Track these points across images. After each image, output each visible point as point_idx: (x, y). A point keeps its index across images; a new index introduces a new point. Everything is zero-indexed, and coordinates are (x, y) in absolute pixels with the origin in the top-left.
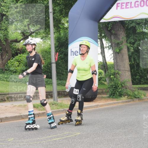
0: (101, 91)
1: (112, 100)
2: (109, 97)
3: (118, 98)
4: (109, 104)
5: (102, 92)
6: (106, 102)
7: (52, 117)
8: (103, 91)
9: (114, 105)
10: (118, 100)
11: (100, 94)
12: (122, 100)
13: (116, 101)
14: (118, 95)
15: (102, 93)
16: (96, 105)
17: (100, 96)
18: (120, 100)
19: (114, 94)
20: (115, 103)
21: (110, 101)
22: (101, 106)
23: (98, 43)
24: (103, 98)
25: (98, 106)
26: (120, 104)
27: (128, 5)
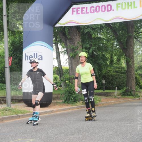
0: (56, 96)
1: (67, 106)
2: (64, 103)
3: (73, 103)
4: (64, 109)
6: (61, 107)
7: (38, 116)
8: (58, 96)
9: (69, 110)
10: (73, 106)
11: (55, 99)
12: (77, 105)
13: (72, 107)
14: (73, 100)
15: (58, 98)
16: (50, 111)
17: (55, 101)
18: (75, 106)
19: (69, 99)
20: (70, 109)
21: (65, 107)
22: (56, 111)
23: (53, 48)
24: (58, 103)
25: (53, 112)
26: (75, 110)
27: (84, 10)
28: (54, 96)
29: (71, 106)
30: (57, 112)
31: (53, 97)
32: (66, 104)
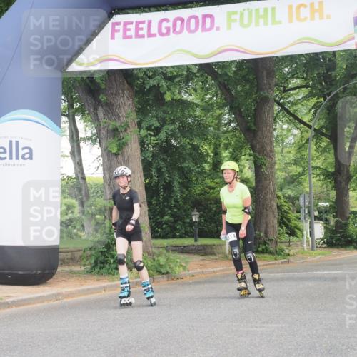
0: (69, 255)
1: (98, 280)
2: (91, 273)
3: (114, 275)
4: (88, 290)
5: (71, 259)
6: (82, 285)
8: (74, 255)
9: (103, 293)
10: (113, 281)
11: (64, 262)
13: (110, 283)
14: (115, 266)
15: (73, 260)
16: (53, 295)
17: (66, 269)
19: (103, 263)
20: (105, 289)
21: (93, 284)
22: (68, 295)
24: (75, 273)
25: (60, 297)
27: (142, 29)
28: (62, 256)
29: (109, 281)
30: (72, 297)
31: (60, 257)
32: (96, 277)
